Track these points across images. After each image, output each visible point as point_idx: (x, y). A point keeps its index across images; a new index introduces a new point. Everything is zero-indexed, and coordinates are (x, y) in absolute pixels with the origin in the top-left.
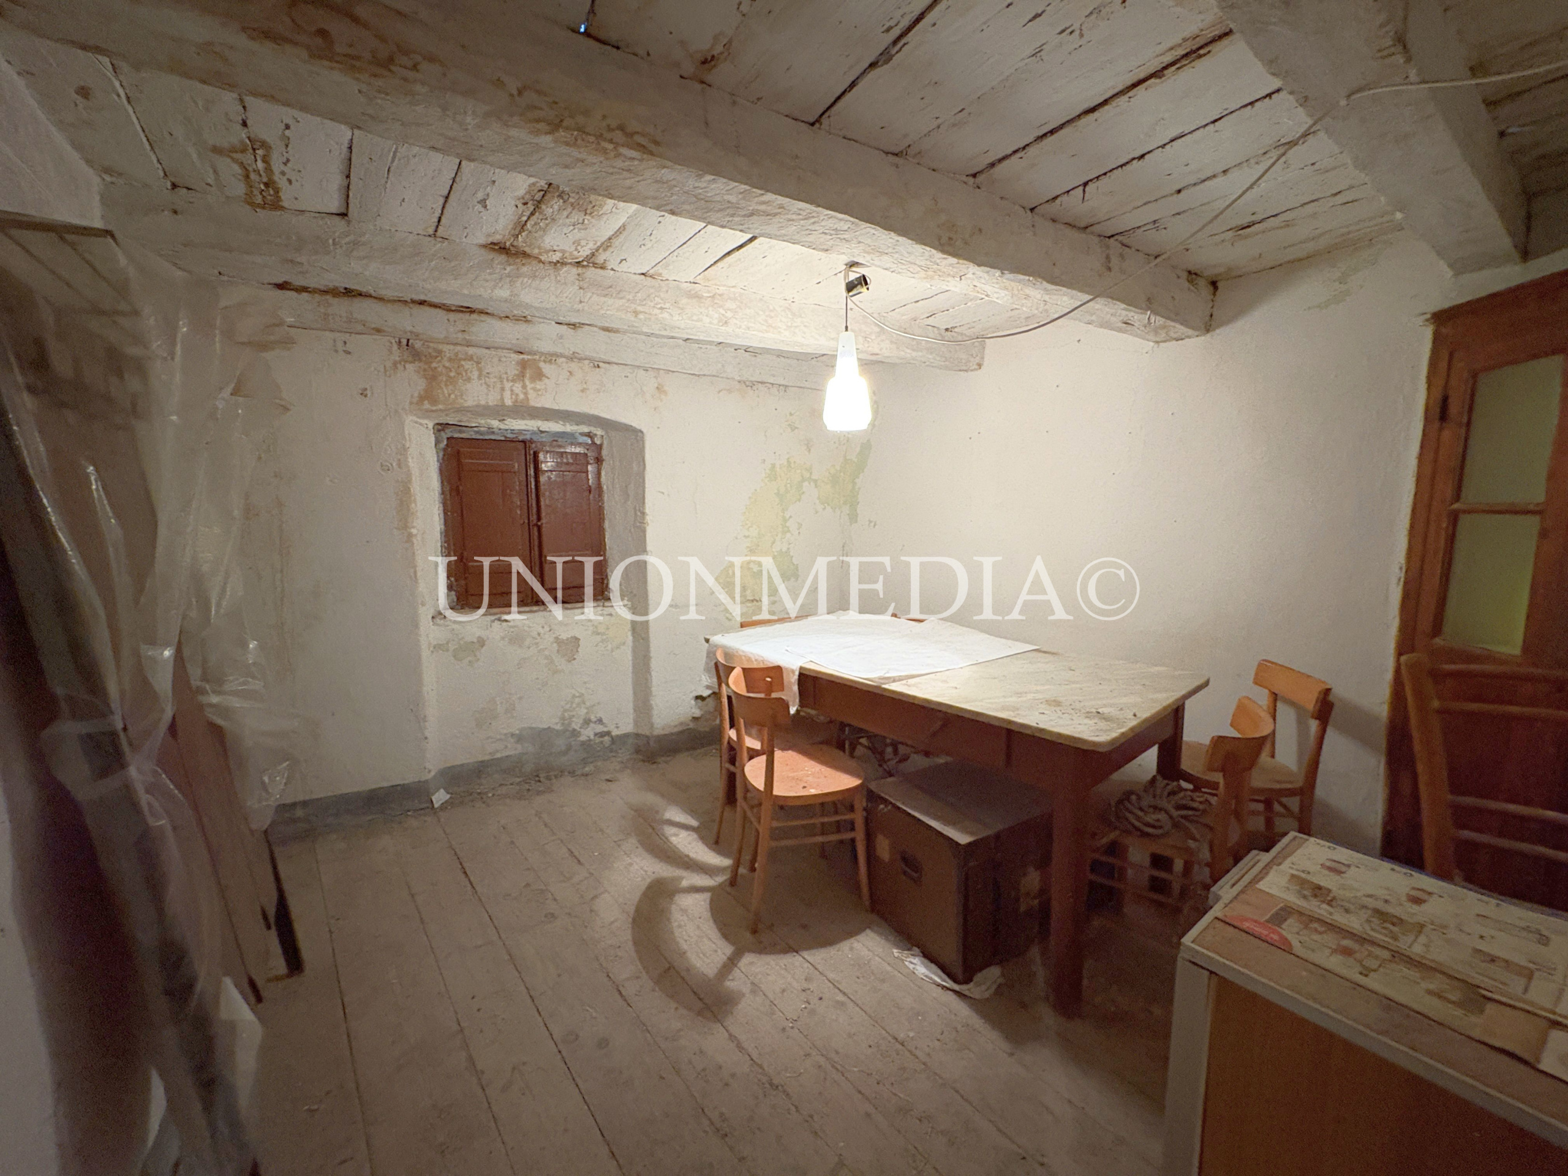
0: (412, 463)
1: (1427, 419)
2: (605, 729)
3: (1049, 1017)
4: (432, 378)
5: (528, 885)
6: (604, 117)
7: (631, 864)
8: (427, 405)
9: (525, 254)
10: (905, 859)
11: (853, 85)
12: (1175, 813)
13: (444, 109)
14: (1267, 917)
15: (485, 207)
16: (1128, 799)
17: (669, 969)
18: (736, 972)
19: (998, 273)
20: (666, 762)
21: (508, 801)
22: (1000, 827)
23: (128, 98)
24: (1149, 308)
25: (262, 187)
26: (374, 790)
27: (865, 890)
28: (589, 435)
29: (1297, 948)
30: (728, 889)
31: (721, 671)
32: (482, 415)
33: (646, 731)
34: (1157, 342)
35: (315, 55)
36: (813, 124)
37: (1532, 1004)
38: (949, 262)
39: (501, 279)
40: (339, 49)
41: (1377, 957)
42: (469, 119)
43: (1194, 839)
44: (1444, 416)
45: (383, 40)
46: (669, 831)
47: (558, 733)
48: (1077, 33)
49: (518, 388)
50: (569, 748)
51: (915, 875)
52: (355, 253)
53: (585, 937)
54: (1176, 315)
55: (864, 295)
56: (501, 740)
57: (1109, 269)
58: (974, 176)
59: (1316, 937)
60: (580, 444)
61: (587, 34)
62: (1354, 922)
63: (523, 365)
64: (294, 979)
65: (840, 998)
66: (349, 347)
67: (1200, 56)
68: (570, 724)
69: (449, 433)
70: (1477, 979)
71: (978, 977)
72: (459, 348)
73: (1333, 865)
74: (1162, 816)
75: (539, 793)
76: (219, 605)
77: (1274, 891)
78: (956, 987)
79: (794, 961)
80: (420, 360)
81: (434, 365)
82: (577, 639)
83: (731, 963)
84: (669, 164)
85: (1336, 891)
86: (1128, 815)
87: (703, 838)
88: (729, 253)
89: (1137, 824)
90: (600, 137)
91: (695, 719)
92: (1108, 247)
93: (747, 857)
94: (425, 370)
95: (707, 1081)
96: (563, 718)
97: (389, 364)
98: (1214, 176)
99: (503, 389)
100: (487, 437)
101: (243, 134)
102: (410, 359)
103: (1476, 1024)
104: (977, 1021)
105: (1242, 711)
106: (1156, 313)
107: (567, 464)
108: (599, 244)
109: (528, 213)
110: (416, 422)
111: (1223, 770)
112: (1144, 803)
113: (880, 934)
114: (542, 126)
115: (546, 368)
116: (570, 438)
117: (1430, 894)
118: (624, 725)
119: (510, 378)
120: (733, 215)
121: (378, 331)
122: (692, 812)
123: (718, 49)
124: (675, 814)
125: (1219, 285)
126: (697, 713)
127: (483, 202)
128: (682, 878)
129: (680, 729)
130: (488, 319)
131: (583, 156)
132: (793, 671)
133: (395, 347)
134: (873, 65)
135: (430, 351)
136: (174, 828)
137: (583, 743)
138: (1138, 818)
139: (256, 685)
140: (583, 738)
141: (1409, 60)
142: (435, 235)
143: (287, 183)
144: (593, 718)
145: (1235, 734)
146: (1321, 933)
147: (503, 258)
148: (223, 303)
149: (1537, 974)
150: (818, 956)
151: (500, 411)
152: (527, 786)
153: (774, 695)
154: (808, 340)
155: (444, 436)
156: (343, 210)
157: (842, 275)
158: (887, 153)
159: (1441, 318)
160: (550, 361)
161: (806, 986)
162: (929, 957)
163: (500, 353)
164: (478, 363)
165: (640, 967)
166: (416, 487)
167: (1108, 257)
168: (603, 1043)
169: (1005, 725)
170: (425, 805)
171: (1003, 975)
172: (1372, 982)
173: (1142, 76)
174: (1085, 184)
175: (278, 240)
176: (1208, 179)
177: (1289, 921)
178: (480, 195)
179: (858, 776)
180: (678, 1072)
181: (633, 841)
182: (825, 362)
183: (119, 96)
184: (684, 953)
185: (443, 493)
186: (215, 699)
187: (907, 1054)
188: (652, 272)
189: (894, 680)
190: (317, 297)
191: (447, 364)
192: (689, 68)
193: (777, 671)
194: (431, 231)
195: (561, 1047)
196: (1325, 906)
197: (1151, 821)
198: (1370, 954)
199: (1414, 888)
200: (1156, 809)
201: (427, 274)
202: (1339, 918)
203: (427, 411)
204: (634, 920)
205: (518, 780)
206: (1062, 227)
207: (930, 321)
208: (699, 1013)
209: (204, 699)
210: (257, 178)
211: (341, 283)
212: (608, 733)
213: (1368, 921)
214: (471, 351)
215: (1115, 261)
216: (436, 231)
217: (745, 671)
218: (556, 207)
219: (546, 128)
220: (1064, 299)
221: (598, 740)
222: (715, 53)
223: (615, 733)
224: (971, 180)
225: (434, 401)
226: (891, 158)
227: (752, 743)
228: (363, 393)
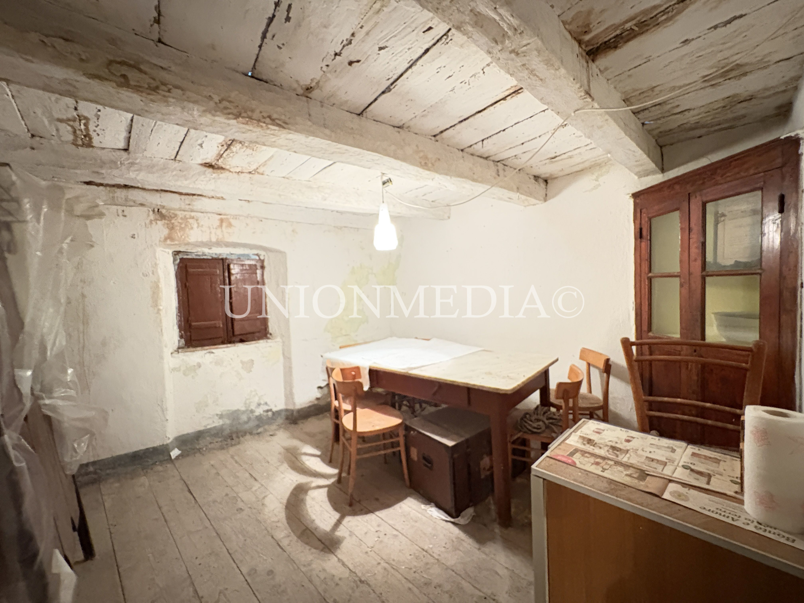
0: (160, 272)
1: (636, 239)
2: (269, 408)
3: (497, 529)
4: (172, 228)
5: (227, 495)
6: (261, 112)
7: (284, 478)
8: (169, 242)
9: (222, 168)
10: (424, 458)
11: (376, 100)
12: (547, 422)
13: (183, 108)
14: (568, 453)
15: (202, 147)
16: (526, 417)
17: (304, 530)
18: (341, 527)
19: (449, 177)
20: (302, 423)
21: (215, 451)
22: (467, 436)
23: (13, 96)
24: (518, 192)
25: (83, 137)
26: (136, 452)
27: (406, 476)
28: (257, 255)
29: (578, 465)
30: (337, 485)
31: (329, 371)
32: (199, 246)
33: (291, 407)
34: (525, 206)
35: (120, 85)
36: (359, 115)
37: (664, 475)
38: (425, 173)
39: (210, 180)
40: (132, 83)
41: (609, 464)
42: (195, 113)
43: (555, 432)
44: (641, 236)
45: (154, 79)
46: (305, 458)
47: (244, 412)
48: (467, 83)
49: (219, 231)
50: (249, 419)
51: (429, 465)
52: (132, 169)
53: (259, 518)
54: (530, 194)
55: (390, 186)
56: (210, 418)
57: (499, 175)
58: (435, 136)
59: (586, 459)
60: (253, 260)
61: (252, 77)
62: (602, 452)
63: (222, 221)
64: (89, 562)
65: (395, 533)
66: (125, 213)
67: (519, 93)
68: (249, 406)
69: (181, 256)
70: (645, 467)
71: (463, 513)
72: (186, 213)
73: (598, 431)
74: (541, 423)
75: (232, 445)
76: (52, 349)
77: (572, 443)
78: (452, 520)
79: (371, 518)
80: (165, 219)
81: (173, 221)
82: (253, 361)
83: (339, 523)
84: (292, 132)
85: (596, 441)
86: (526, 424)
87: (323, 460)
88: (325, 168)
89: (530, 428)
90: (259, 121)
91: (318, 399)
92: (497, 166)
93: (346, 468)
94: (167, 224)
95: (327, 585)
96: (245, 404)
97: (148, 222)
98: (536, 138)
99: (210, 233)
100: (202, 257)
101: (75, 114)
102: (160, 219)
103: (642, 485)
104: (462, 535)
105: (573, 370)
106: (522, 194)
107: (246, 270)
108: (260, 164)
109: (224, 150)
110: (163, 251)
111: (563, 398)
112: (533, 418)
113: (415, 499)
114: (231, 116)
115: (233, 221)
116: (248, 257)
117: (634, 438)
118: (279, 404)
119: (215, 227)
120: (324, 153)
121: (142, 205)
122: (317, 447)
123: (313, 84)
124: (309, 449)
125: (549, 181)
126: (319, 395)
127: (201, 145)
128: (312, 482)
129: (310, 404)
130: (203, 198)
131: (251, 128)
132: (365, 369)
133: (151, 213)
134: (383, 93)
135: (171, 214)
136: (29, 469)
137: (257, 417)
138: (530, 425)
139: (72, 393)
140: (257, 414)
141: (593, 100)
142: (175, 159)
143: (96, 135)
144: (262, 402)
145: (569, 381)
146: (588, 458)
147: (211, 170)
148: (68, 196)
149: (668, 463)
150: (383, 514)
151: (209, 245)
152: (226, 443)
153: (356, 380)
154: (365, 207)
155: (178, 257)
156: (126, 147)
157: (380, 178)
158: (394, 127)
159: (636, 196)
160: (236, 218)
161: (378, 529)
162: (439, 507)
163: (209, 215)
164: (197, 220)
165: (290, 531)
166: (162, 285)
167: (498, 171)
168: (271, 572)
169: (466, 386)
170: (166, 458)
171: (475, 511)
172: (605, 474)
173: (498, 99)
174: (483, 140)
175: (91, 162)
176: (534, 139)
177: (577, 454)
178: (200, 142)
179: (400, 418)
180: (311, 581)
181: (286, 465)
182: (374, 217)
183: (8, 95)
184: (314, 520)
185: (177, 286)
186: (47, 402)
187: (429, 556)
188: (287, 176)
189: (415, 368)
190: (108, 188)
191: (180, 221)
192: (300, 91)
193: (357, 369)
194: (173, 157)
195: (247, 578)
196: (592, 447)
197: (536, 426)
198: (606, 463)
199: (628, 436)
200: (538, 420)
201: (171, 178)
202: (597, 451)
203: (169, 245)
204: (286, 506)
205: (220, 440)
206: (477, 157)
207: (424, 198)
208: (322, 550)
209: (41, 402)
210: (80, 133)
211: (122, 182)
212: (271, 410)
213: (608, 451)
214: (193, 214)
215: (501, 172)
216: (176, 157)
217: (342, 370)
218: (238, 147)
219: (234, 117)
220: (480, 188)
221: (265, 414)
222: (312, 86)
223: (275, 409)
224: (433, 138)
225: (172, 239)
226: (396, 129)
227: (346, 406)
228: (133, 237)
